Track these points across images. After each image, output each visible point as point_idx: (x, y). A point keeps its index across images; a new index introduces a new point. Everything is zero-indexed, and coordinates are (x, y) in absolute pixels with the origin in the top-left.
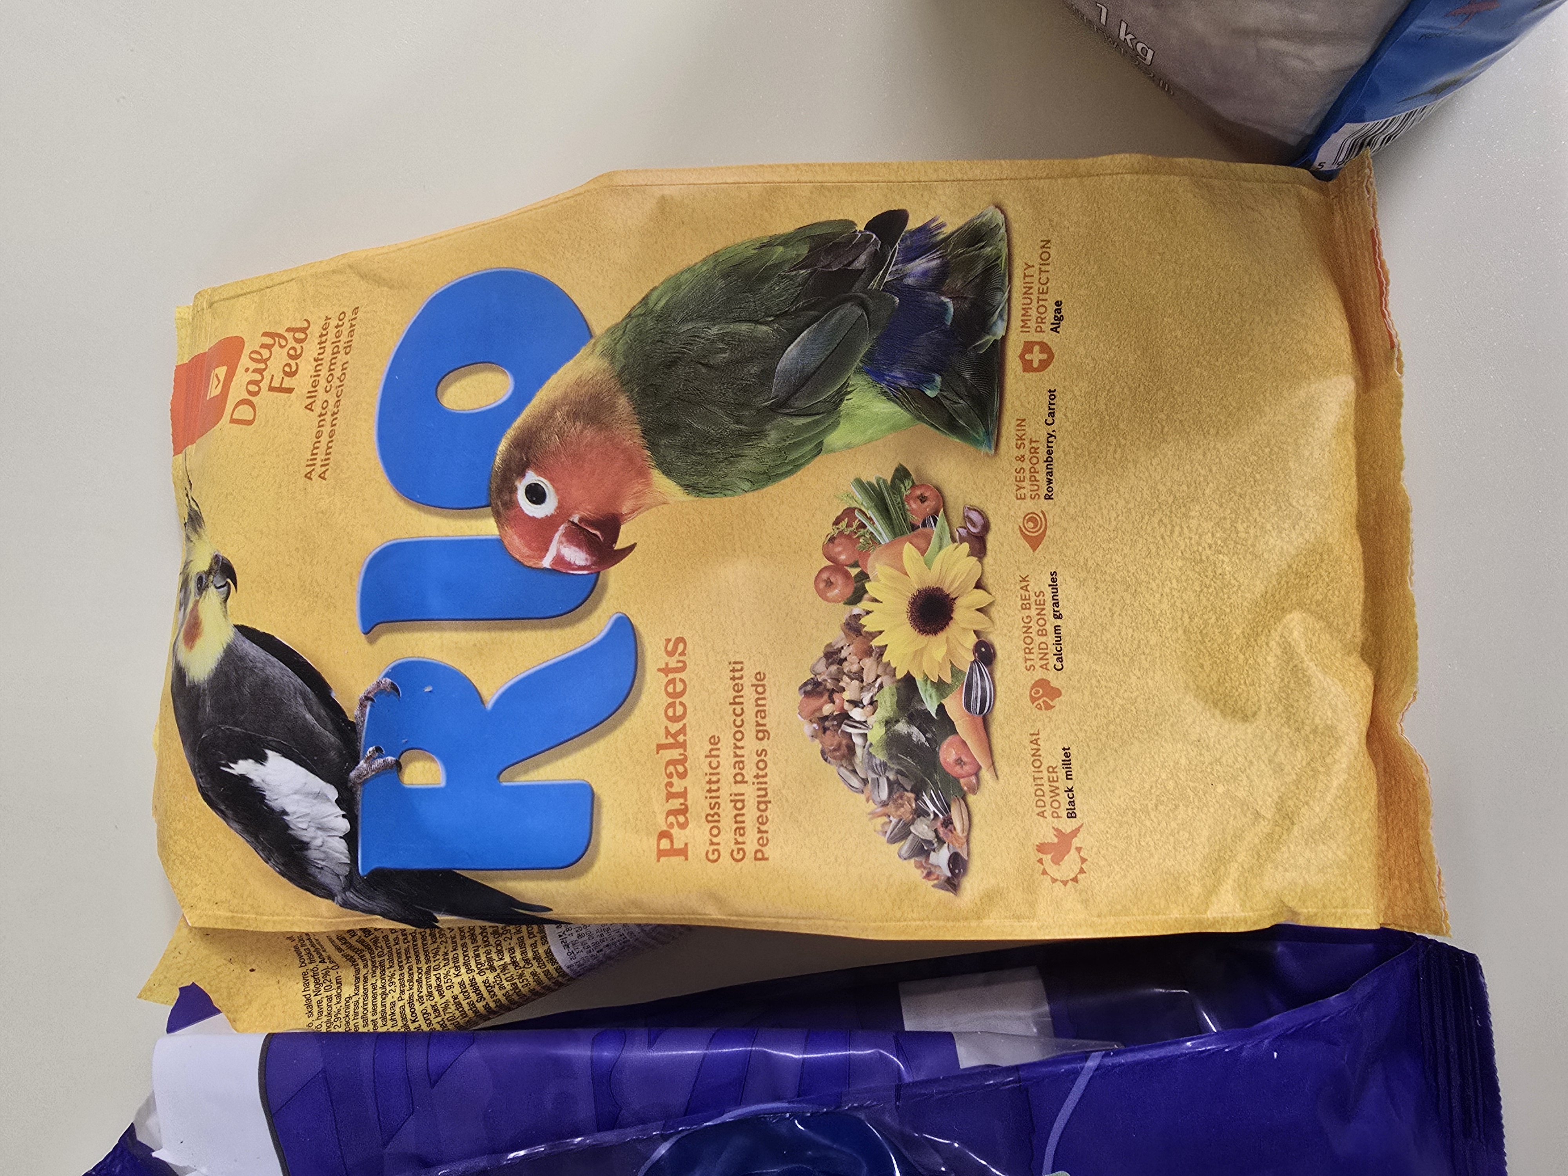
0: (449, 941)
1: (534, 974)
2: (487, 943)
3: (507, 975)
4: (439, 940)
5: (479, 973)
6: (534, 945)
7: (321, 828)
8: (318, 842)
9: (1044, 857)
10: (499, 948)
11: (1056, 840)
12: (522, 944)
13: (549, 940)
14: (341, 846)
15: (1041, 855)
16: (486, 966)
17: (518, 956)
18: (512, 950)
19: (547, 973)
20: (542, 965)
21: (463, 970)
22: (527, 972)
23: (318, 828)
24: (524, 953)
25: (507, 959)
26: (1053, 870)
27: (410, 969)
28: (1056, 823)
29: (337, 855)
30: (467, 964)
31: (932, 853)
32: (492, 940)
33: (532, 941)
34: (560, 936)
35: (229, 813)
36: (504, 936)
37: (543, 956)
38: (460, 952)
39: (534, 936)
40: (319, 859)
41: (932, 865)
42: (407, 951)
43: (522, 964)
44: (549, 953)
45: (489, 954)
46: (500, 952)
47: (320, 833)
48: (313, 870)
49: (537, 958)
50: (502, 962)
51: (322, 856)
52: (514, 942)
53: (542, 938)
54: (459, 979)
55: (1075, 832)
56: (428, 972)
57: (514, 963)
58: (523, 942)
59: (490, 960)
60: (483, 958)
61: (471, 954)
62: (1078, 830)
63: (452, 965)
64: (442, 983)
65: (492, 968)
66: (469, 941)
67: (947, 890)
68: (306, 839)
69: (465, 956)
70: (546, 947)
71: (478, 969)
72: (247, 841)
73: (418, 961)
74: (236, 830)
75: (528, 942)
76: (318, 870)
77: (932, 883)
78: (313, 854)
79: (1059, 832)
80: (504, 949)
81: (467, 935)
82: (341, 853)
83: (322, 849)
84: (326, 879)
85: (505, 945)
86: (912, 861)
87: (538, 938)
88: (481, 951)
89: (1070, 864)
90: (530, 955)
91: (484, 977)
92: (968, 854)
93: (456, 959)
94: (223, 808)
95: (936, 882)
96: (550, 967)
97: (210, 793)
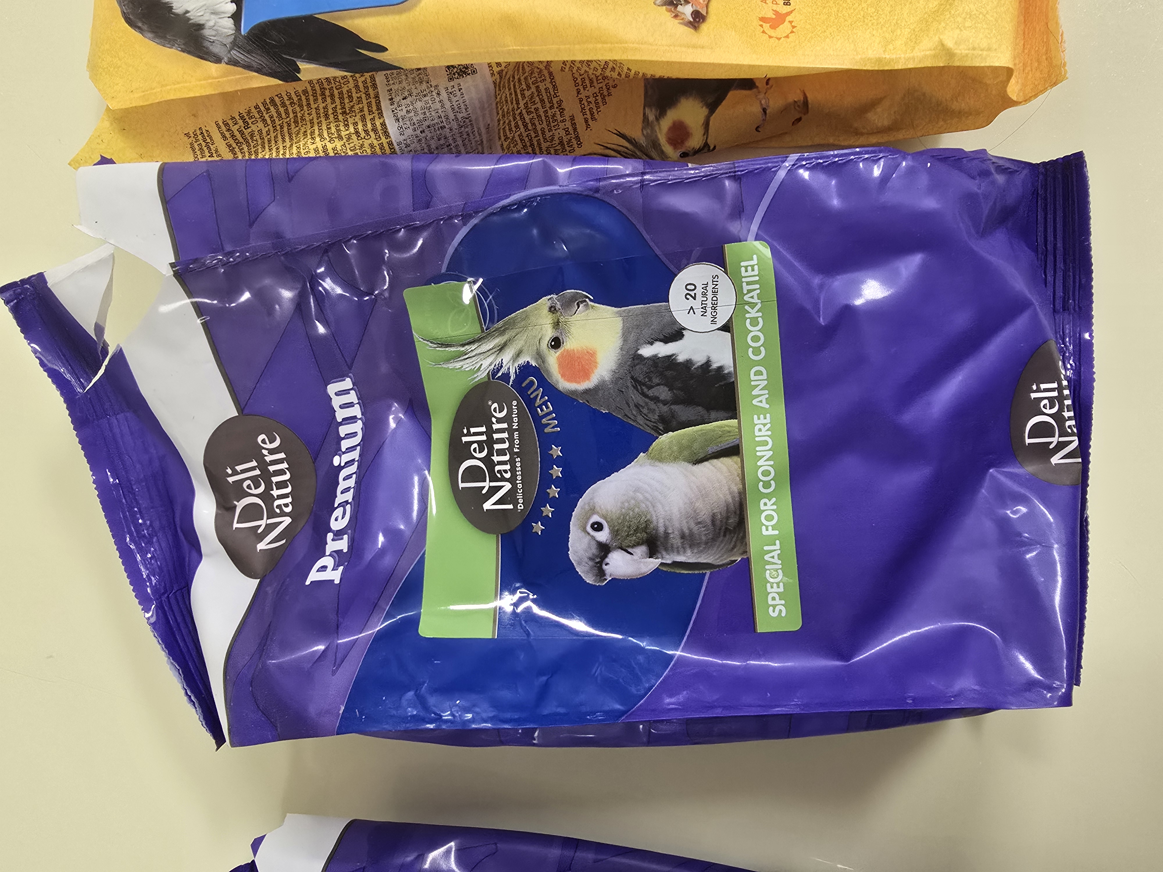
0: (308, 123)
1: (372, 146)
2: (337, 119)
3: (352, 145)
4: (300, 124)
5: (330, 141)
6: (373, 119)
7: (214, 13)
8: (211, 23)
9: (764, 24)
10: (346, 123)
11: (774, 17)
12: (363, 119)
13: (384, 115)
14: (229, 23)
15: (762, 23)
16: (336, 135)
17: (360, 127)
18: (355, 124)
19: (381, 145)
20: (378, 138)
21: (318, 139)
22: (367, 143)
23: (212, 13)
24: (365, 125)
25: (352, 130)
26: (771, 32)
27: (277, 149)
28: (775, 7)
29: (226, 30)
30: (321, 135)
31: (680, 6)
32: (341, 117)
33: (372, 117)
34: (393, 111)
35: (145, 27)
36: (350, 115)
37: (379, 127)
38: (316, 128)
39: (373, 113)
40: (211, 36)
41: (679, 12)
42: (276, 137)
43: (363, 134)
44: (383, 124)
45: (338, 126)
46: (347, 125)
47: (213, 16)
48: (206, 44)
49: (375, 130)
50: (348, 132)
51: (214, 33)
52: (358, 119)
53: (379, 114)
54: (314, 146)
55: (789, 13)
56: (291, 145)
57: (357, 133)
58: (364, 118)
59: (338, 131)
60: (333, 130)
61: (324, 127)
62: (791, 12)
63: (309, 136)
64: (302, 150)
65: (340, 138)
66: (323, 119)
67: (690, 27)
68: (201, 22)
69: (319, 130)
70: (381, 121)
71: (330, 137)
72: (158, 43)
73: (284, 141)
74: (149, 39)
75: (368, 118)
76: (209, 43)
77: (678, 21)
78: (207, 32)
79: (776, 12)
80: (349, 124)
81: (322, 115)
82: (229, 28)
83: (214, 28)
84: (216, 49)
85: (351, 121)
86: (664, 7)
87: (376, 114)
88: (332, 126)
89: (785, 28)
90: (369, 126)
91: (334, 145)
92: (707, 13)
93: (312, 133)
94: (140, 24)
95: (681, 21)
96: (384, 140)
97: (131, 17)
